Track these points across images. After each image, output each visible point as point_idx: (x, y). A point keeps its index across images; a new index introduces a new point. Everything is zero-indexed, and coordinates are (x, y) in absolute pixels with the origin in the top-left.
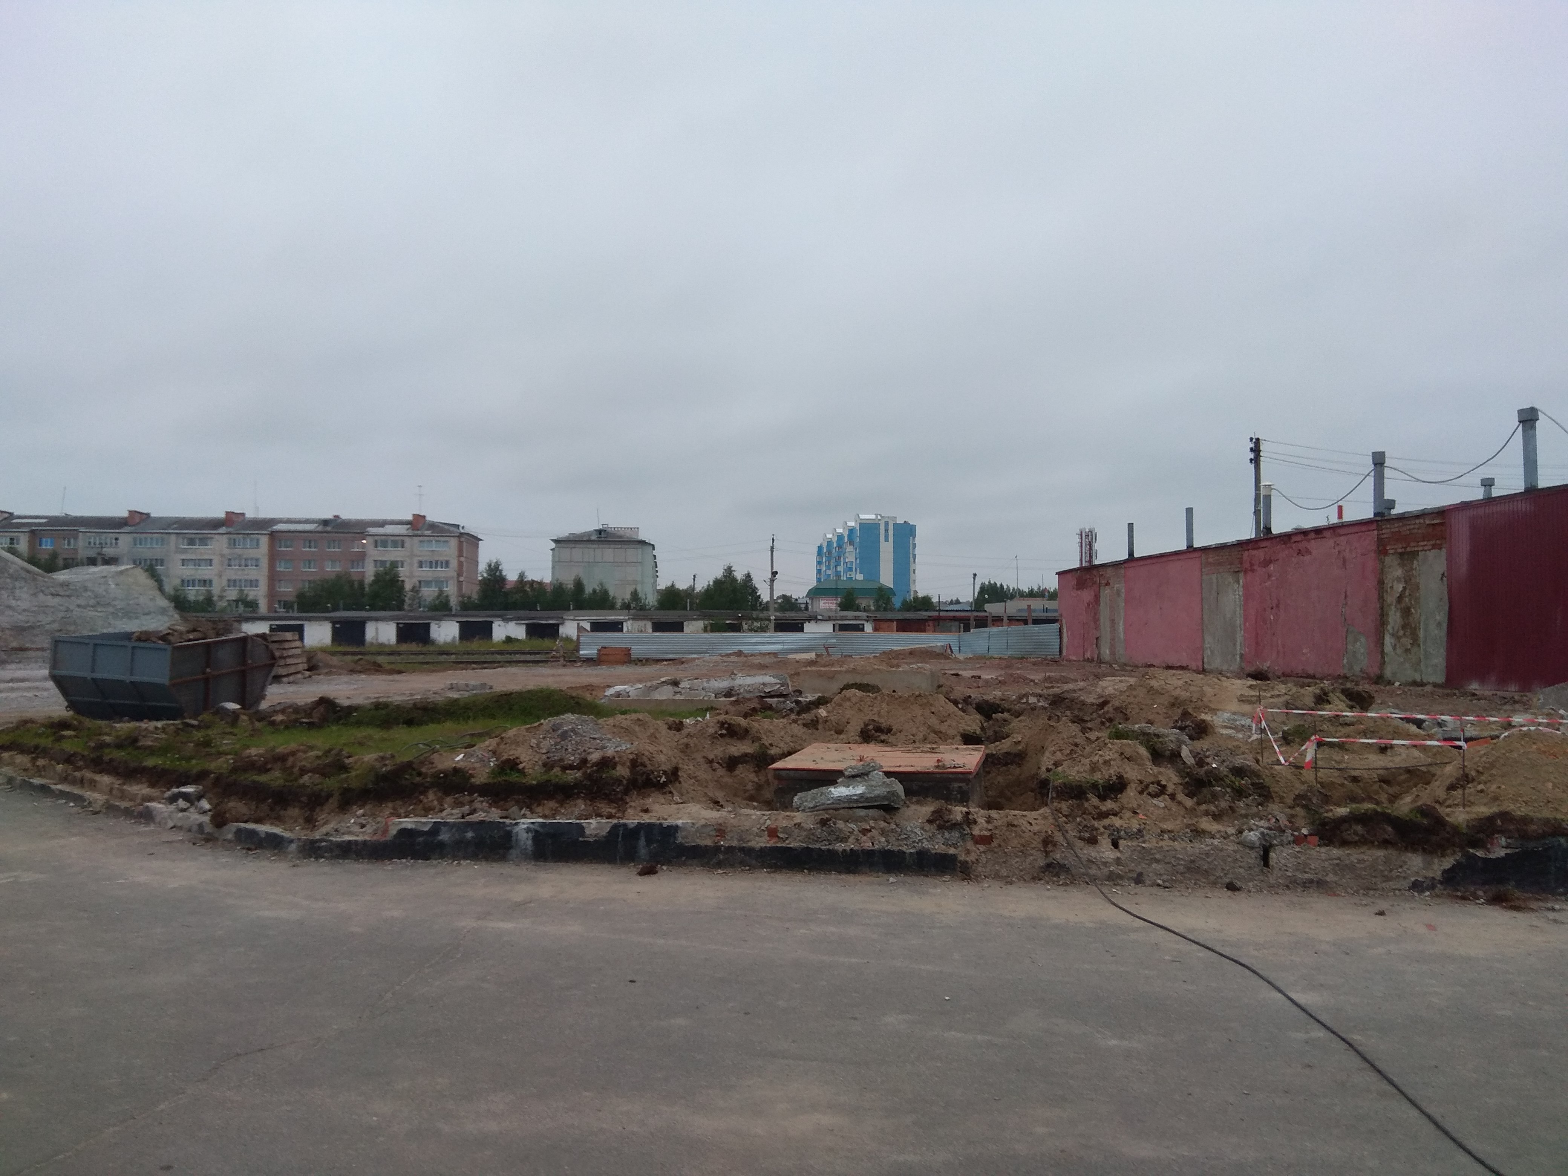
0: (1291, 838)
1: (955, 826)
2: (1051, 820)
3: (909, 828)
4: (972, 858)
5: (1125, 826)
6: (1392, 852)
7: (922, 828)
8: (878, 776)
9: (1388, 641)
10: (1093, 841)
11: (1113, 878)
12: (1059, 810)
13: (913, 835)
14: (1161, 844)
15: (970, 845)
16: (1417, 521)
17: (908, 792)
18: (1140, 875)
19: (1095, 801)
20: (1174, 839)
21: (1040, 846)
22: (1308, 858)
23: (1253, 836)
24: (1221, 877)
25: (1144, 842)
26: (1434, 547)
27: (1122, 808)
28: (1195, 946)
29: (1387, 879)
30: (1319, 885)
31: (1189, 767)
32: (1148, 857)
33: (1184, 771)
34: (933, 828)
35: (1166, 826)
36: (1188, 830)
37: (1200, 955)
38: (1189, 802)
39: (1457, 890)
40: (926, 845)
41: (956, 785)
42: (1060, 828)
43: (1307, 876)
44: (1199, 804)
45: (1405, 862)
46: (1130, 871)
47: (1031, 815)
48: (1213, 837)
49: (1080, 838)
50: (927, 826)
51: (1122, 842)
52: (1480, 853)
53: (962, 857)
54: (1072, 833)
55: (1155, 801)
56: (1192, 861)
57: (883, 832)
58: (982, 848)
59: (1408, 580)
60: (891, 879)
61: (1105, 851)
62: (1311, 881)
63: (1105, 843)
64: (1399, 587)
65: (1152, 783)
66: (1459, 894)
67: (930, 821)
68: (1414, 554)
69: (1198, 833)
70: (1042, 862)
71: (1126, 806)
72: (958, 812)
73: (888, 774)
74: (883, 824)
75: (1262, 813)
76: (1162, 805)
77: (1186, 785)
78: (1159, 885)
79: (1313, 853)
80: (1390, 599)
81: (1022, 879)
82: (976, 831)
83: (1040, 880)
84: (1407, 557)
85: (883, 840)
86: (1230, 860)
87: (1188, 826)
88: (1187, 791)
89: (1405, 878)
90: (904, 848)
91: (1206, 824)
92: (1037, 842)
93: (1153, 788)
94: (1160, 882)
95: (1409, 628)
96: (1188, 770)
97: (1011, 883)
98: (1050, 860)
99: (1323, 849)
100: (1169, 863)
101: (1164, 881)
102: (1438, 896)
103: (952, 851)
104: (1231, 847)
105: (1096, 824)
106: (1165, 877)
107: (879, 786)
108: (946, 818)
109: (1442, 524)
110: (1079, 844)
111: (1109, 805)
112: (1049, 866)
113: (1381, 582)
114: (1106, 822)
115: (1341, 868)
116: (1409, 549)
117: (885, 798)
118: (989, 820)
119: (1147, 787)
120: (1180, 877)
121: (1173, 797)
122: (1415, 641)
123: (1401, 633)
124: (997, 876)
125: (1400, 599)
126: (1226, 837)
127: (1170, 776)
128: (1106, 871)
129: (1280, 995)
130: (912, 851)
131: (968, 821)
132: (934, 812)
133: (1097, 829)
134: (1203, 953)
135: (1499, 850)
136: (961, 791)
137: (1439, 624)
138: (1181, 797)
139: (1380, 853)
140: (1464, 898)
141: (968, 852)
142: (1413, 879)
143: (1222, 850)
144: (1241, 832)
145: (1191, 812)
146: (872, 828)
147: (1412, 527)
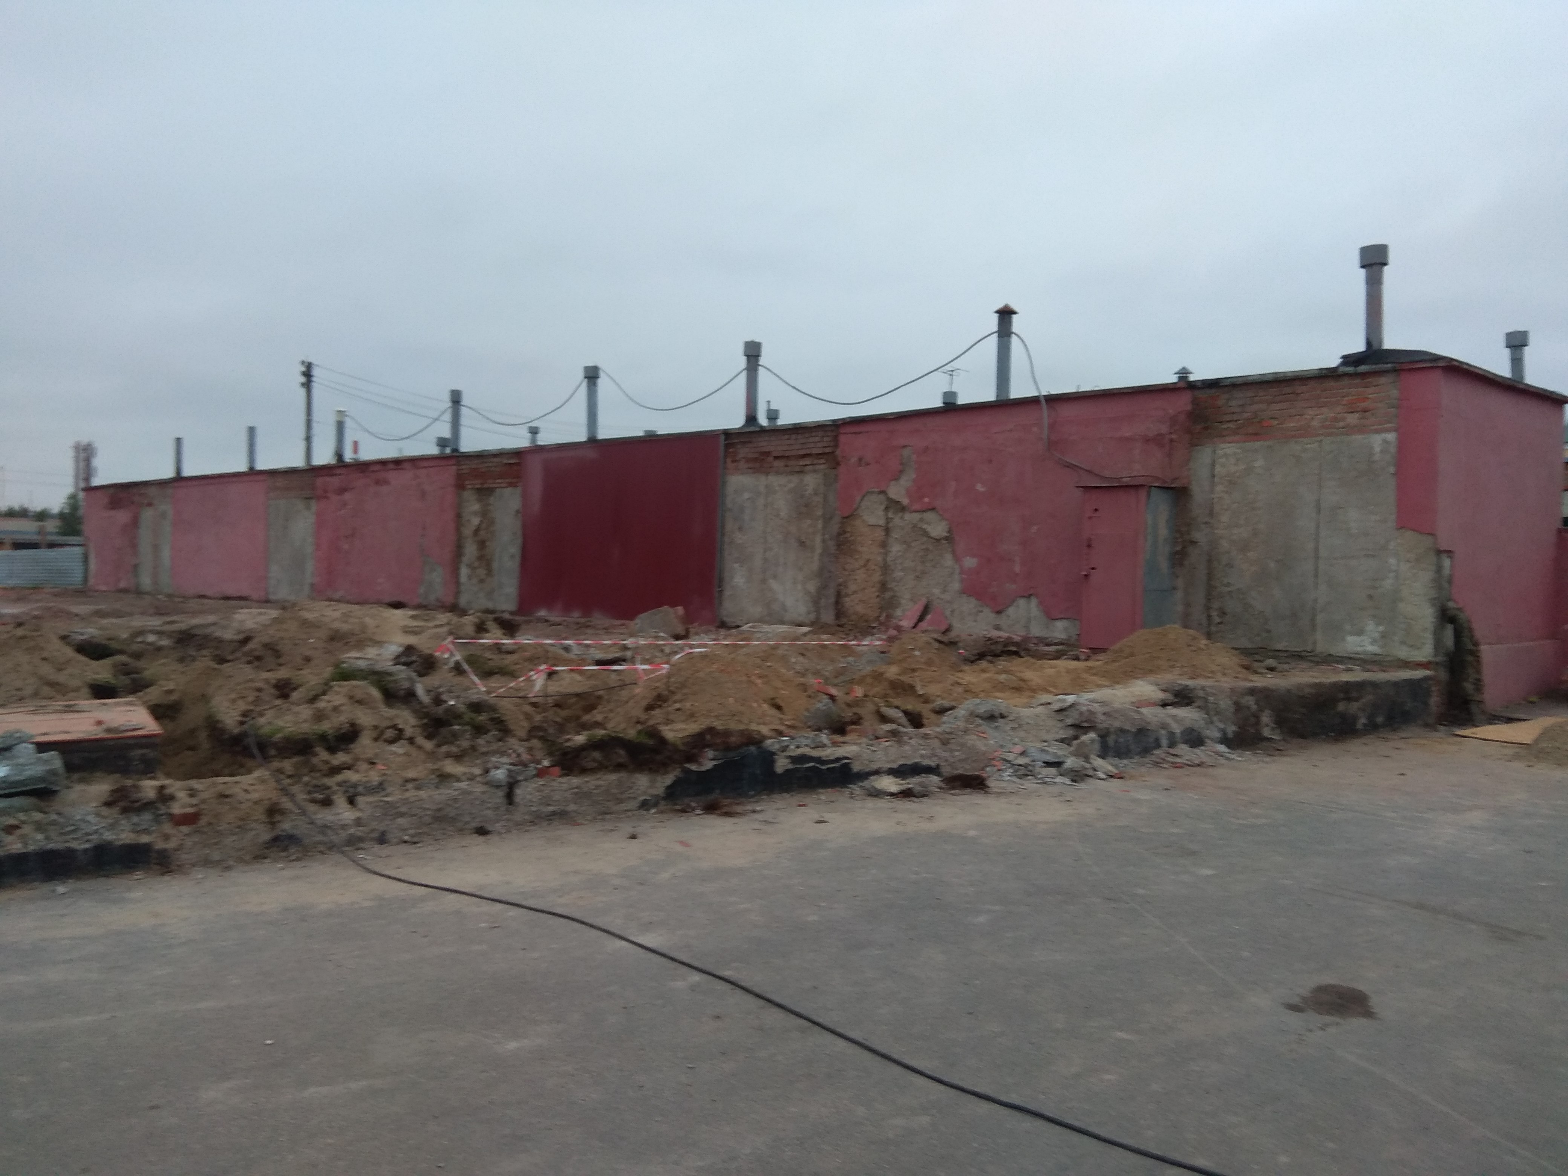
0: (535, 772)
1: (148, 805)
2: (272, 784)
3: (78, 817)
4: (171, 845)
5: (364, 779)
6: (623, 775)
7: (98, 815)
8: (25, 750)
9: (464, 571)
10: (327, 803)
11: (354, 842)
12: (280, 771)
13: (83, 826)
14: (407, 795)
15: (168, 828)
16: (496, 460)
17: (70, 768)
18: (383, 833)
19: (324, 755)
20: (418, 788)
21: (263, 818)
22: (552, 790)
23: (500, 774)
24: (467, 823)
25: (386, 796)
26: (511, 485)
27: (357, 759)
28: (499, 907)
29: (620, 801)
30: (560, 816)
31: (426, 707)
32: (391, 811)
33: (421, 712)
34: (114, 812)
35: (411, 774)
36: (433, 776)
37: (511, 914)
38: (429, 745)
39: (676, 804)
40: (108, 836)
41: (139, 752)
42: (285, 791)
43: (551, 808)
44: (439, 746)
45: (634, 783)
46: (373, 831)
47: (245, 780)
48: (458, 780)
49: (313, 801)
50: (105, 811)
51: (360, 800)
52: (694, 767)
53: (160, 845)
54: (301, 797)
55: (394, 748)
56: (440, 810)
57: (39, 827)
58: (185, 829)
59: (485, 514)
60: (61, 889)
61: (343, 813)
62: (554, 814)
63: (340, 801)
64: (476, 521)
65: (388, 728)
66: (677, 807)
67: (108, 804)
68: (490, 491)
69: (444, 778)
70: (266, 836)
71: (362, 757)
72: (149, 787)
73: (42, 747)
74: (38, 816)
75: (504, 749)
76: (401, 751)
77: (424, 727)
78: (406, 842)
79: (555, 784)
80: (467, 532)
81: (241, 860)
82: (177, 809)
83: (265, 858)
84: (484, 493)
85: (40, 837)
86: (478, 802)
87: (433, 771)
88: (425, 734)
89: (635, 798)
90: (74, 845)
91: (451, 767)
92: (259, 814)
93: (390, 734)
94: (406, 838)
95: (485, 560)
96: (425, 710)
97: (228, 868)
98: (277, 832)
99: (565, 779)
100: (414, 815)
101: (412, 836)
102: (662, 812)
103: (145, 839)
104: (479, 789)
105: (328, 781)
106: (411, 832)
107: (31, 764)
108: (135, 796)
109: (518, 464)
110: (312, 808)
111: (340, 758)
112: (276, 840)
113: (459, 516)
114: (339, 778)
115: (581, 795)
116: (486, 486)
117: (42, 779)
118: (192, 793)
119: (382, 733)
120: (425, 829)
121: (411, 741)
122: (490, 572)
123: (476, 564)
124: (207, 863)
125: (477, 531)
126: (472, 778)
127: (406, 719)
128: (344, 835)
129: (624, 943)
130: (87, 846)
131: (164, 797)
132: (114, 791)
133: (328, 788)
134: (514, 912)
135: (708, 762)
136: (144, 760)
137: (512, 556)
138: (420, 740)
139: (613, 777)
140: (683, 811)
141: (167, 837)
142: (642, 798)
143: (470, 793)
144: (487, 771)
145: (431, 756)
146: (23, 822)
147: (490, 465)
